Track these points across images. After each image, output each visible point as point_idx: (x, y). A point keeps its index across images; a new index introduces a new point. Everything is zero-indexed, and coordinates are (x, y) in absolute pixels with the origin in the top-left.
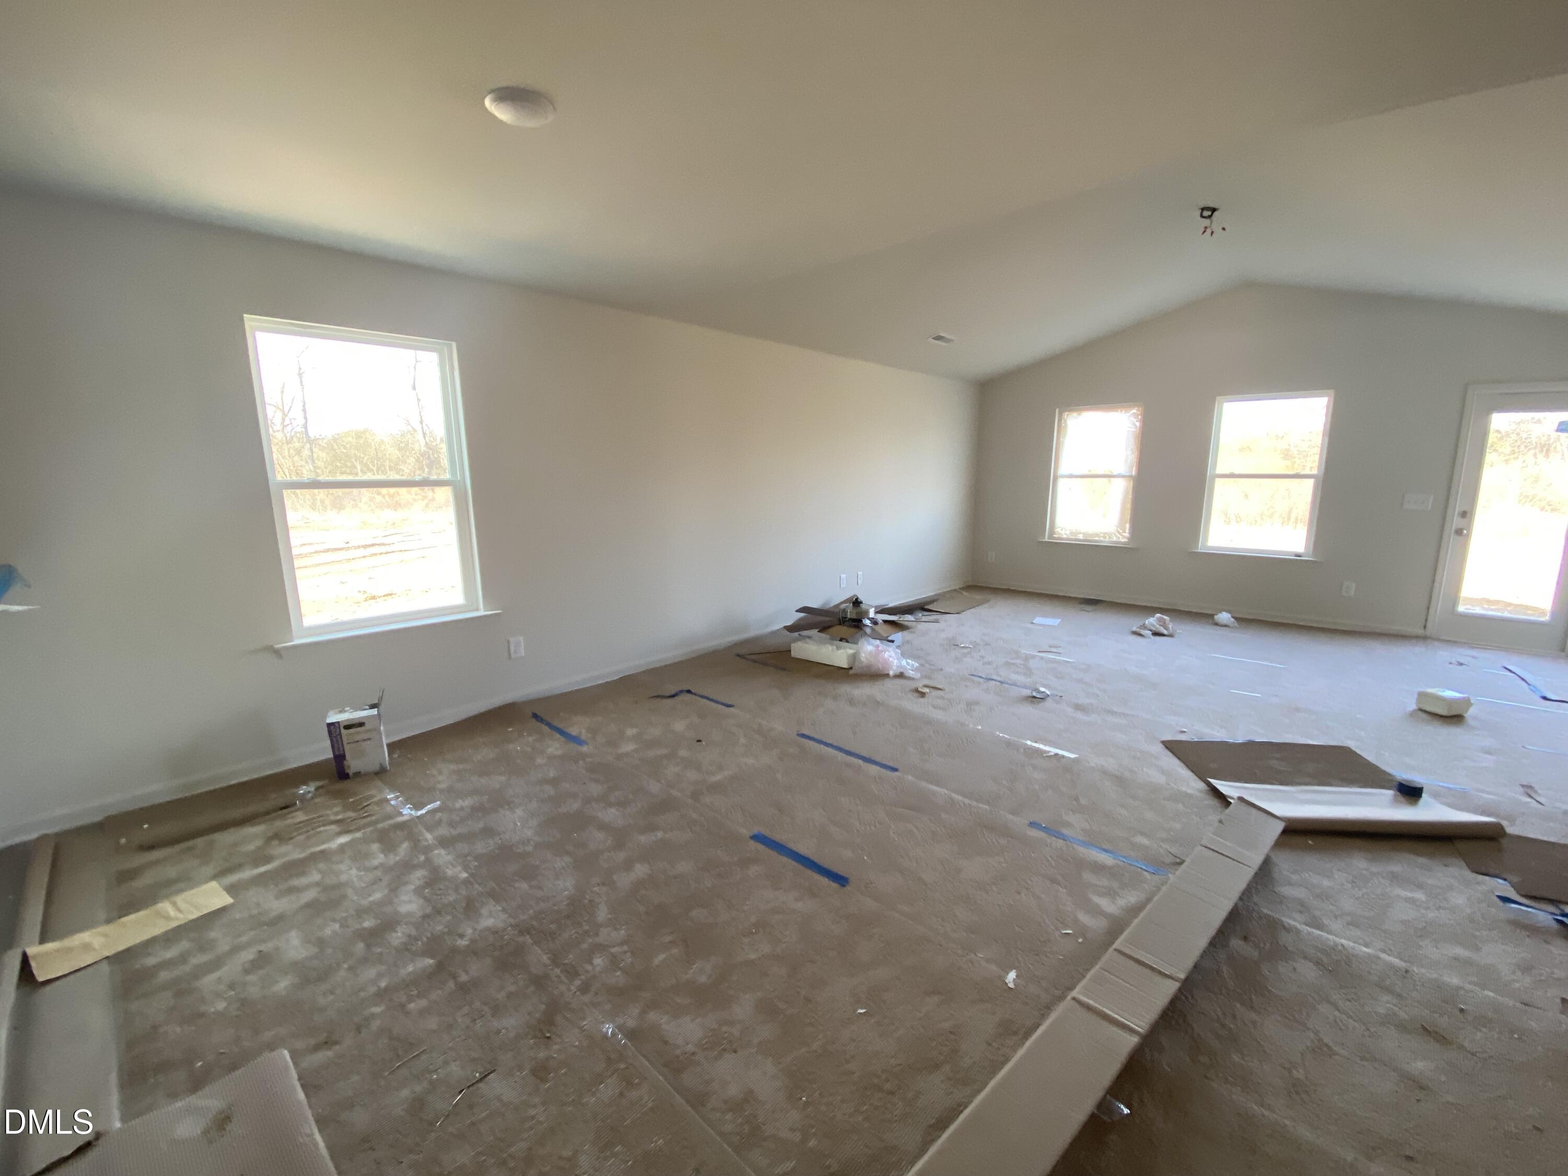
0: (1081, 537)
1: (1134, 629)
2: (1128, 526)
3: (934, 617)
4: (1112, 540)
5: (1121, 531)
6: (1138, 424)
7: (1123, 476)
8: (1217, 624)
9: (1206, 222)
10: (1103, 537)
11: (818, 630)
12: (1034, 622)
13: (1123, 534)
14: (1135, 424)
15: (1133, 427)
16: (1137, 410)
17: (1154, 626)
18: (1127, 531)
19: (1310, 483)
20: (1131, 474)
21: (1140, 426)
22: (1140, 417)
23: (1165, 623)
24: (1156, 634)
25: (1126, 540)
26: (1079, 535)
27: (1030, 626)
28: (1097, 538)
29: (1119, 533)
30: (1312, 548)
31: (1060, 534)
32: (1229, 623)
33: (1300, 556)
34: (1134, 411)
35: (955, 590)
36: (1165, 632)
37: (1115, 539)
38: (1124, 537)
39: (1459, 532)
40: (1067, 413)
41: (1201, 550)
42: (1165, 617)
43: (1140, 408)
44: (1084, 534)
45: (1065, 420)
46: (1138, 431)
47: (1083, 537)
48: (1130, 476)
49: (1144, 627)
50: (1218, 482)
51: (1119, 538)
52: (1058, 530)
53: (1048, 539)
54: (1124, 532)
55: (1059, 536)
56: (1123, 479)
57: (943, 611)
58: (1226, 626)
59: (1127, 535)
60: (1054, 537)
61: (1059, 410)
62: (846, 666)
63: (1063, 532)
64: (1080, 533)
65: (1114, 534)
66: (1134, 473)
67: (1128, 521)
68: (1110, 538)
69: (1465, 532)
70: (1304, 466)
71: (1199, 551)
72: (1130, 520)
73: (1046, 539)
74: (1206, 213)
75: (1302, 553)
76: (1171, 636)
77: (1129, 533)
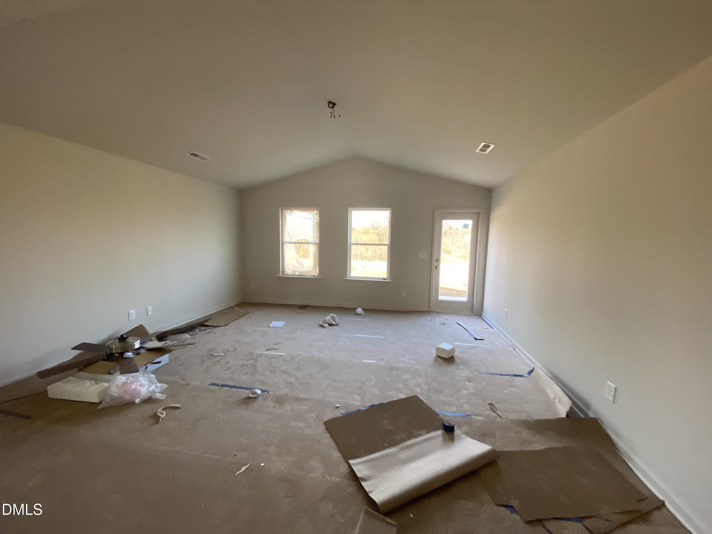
0: (297, 273)
1: (321, 323)
2: (317, 267)
3: (209, 330)
4: (311, 274)
5: (315, 270)
6: (318, 218)
7: (314, 243)
8: (357, 314)
9: (331, 110)
10: (307, 273)
11: (78, 369)
12: (270, 326)
13: (316, 272)
14: (316, 218)
15: (315, 219)
16: (317, 211)
17: (329, 321)
18: (318, 270)
19: (386, 247)
20: (317, 242)
21: (319, 219)
22: (318, 215)
23: (334, 318)
24: (331, 325)
25: (317, 275)
26: (296, 273)
27: (266, 329)
28: (304, 274)
29: (314, 271)
30: (389, 276)
31: (287, 272)
32: (362, 313)
33: (385, 280)
34: (316, 212)
35: (231, 307)
36: (335, 323)
37: (312, 274)
38: (316, 273)
39: (436, 268)
40: (285, 210)
41: (348, 278)
42: (334, 315)
43: (318, 211)
44: (298, 272)
45: (285, 214)
46: (318, 222)
47: (298, 273)
48: (317, 244)
49: (325, 322)
50: (353, 246)
51: (314, 274)
52: (286, 270)
53: (282, 275)
54: (316, 271)
55: (287, 273)
56: (313, 244)
57: (216, 325)
58: (360, 315)
59: (317, 272)
60: (284, 274)
61: (281, 209)
62: (97, 401)
63: (288, 271)
64: (297, 272)
65: (312, 272)
66: (318, 242)
67: (318, 265)
68: (310, 274)
69: (438, 267)
70: (383, 239)
71: (348, 279)
72: (318, 264)
73: (281, 276)
74: (331, 106)
75: (386, 278)
76: (337, 325)
77: (318, 271)
